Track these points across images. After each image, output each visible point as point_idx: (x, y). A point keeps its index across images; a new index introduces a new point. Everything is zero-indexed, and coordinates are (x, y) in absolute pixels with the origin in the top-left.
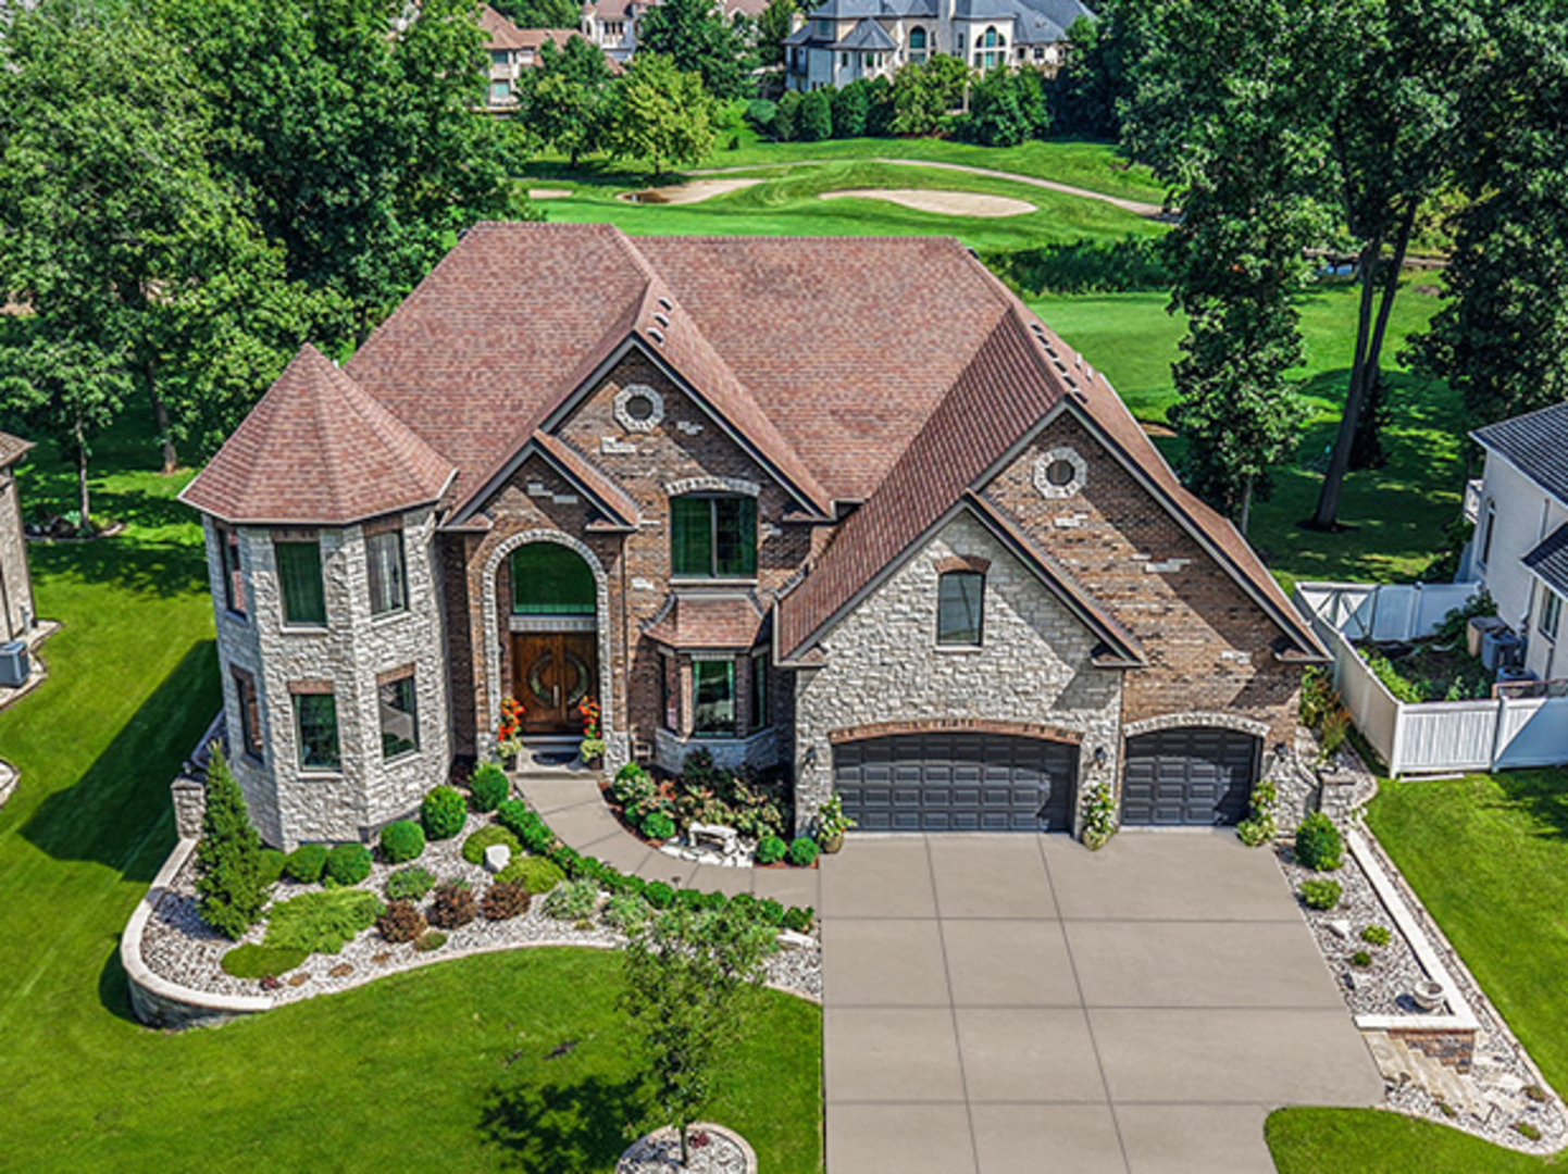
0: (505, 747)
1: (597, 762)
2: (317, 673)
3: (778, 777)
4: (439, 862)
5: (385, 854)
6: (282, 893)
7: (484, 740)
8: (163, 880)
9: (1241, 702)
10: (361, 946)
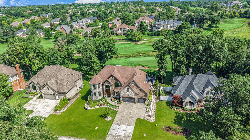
0: (106, 96)
1: (110, 97)
2: (95, 92)
3: (119, 99)
4: (101, 102)
5: (98, 101)
6: (93, 103)
7: (104, 95)
8: (87, 102)
9: (144, 96)
10: (96, 106)
